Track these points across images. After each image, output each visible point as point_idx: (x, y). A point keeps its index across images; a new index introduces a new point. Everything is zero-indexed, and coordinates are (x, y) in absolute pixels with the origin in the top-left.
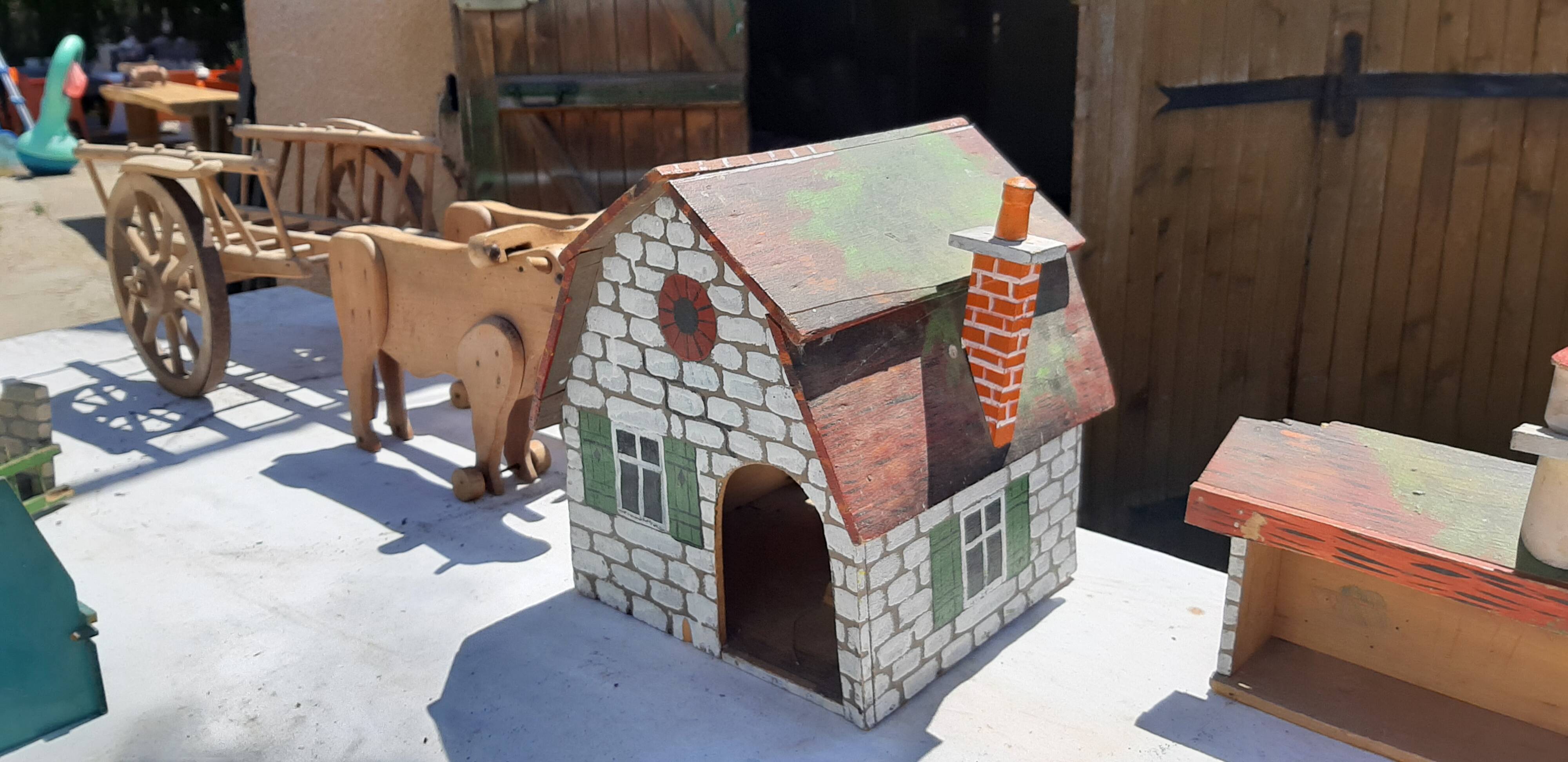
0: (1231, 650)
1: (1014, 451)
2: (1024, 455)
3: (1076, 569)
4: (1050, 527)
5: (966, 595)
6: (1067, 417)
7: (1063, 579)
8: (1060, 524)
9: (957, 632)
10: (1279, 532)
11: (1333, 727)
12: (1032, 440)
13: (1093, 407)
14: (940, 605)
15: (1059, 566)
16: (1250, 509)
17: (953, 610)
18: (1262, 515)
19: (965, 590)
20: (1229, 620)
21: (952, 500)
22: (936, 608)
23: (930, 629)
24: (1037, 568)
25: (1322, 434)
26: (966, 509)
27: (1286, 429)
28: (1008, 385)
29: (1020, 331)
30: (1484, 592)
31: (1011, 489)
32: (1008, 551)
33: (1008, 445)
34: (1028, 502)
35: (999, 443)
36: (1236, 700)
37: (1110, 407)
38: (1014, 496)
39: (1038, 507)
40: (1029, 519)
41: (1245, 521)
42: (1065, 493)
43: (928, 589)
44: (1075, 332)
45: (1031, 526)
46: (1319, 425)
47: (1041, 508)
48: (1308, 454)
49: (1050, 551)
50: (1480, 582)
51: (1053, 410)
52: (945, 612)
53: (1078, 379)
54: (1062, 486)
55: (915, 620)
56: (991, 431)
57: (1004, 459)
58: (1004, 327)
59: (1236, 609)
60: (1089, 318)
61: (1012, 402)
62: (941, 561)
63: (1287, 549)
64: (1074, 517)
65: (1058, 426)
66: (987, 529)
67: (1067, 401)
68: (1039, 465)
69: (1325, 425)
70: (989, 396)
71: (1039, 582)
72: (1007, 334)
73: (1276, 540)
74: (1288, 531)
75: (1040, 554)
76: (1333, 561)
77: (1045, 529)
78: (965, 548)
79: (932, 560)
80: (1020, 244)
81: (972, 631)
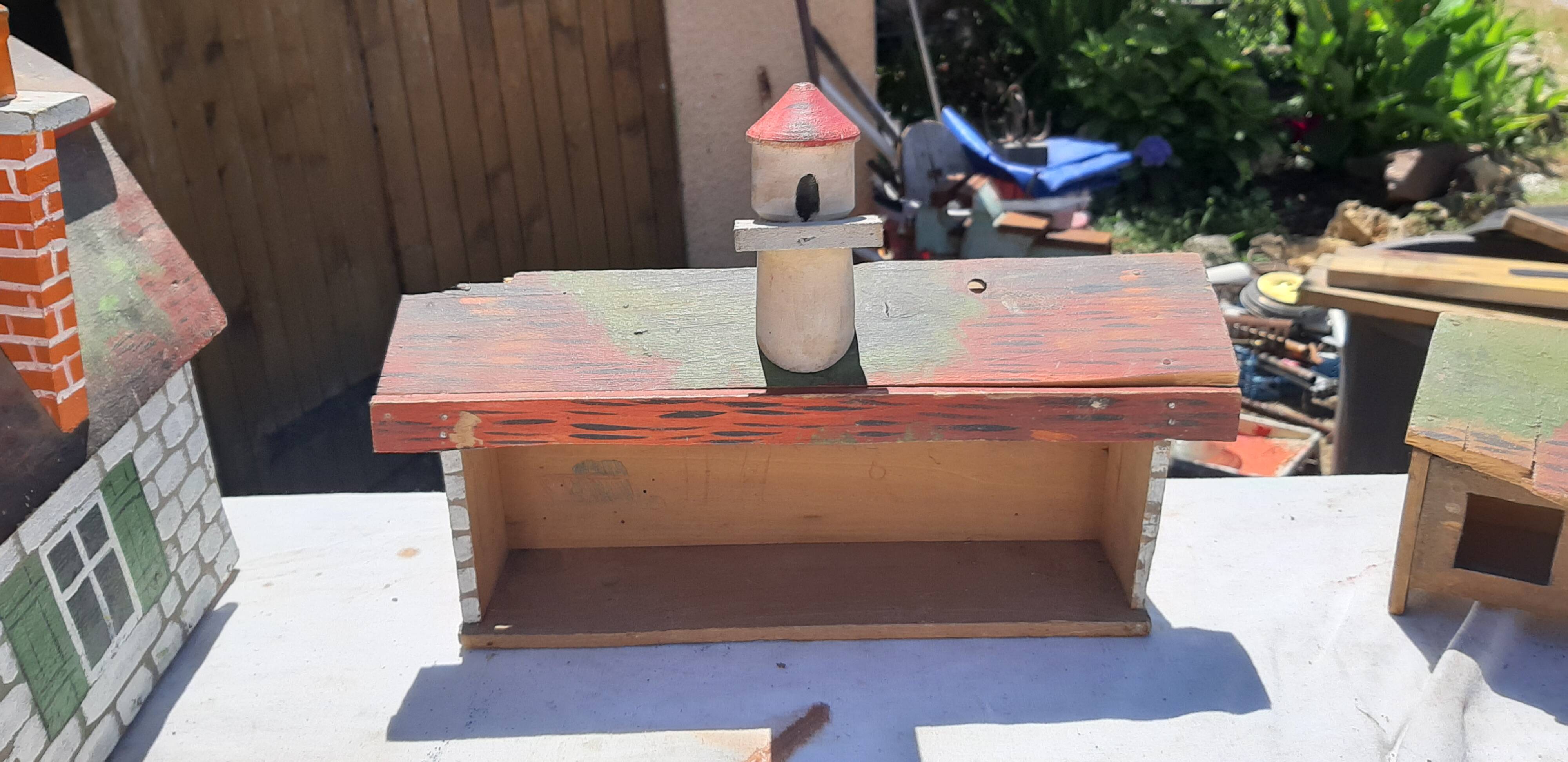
0: (474, 591)
1: (98, 430)
2: (116, 431)
3: (238, 557)
4: (185, 516)
5: (85, 663)
6: (165, 357)
7: (224, 578)
8: (198, 506)
9: (89, 723)
10: (499, 428)
11: (617, 634)
12: (120, 405)
13: (198, 333)
14: (48, 699)
15: (214, 562)
16: (454, 410)
17: (73, 694)
18: (472, 412)
19: (84, 658)
20: (464, 555)
21: (17, 536)
22: (44, 705)
23: (43, 740)
24: (183, 577)
25: (510, 292)
26: (46, 541)
27: (466, 296)
28: (55, 333)
29: (50, 245)
30: (743, 424)
31: (110, 485)
32: (133, 574)
33: (86, 424)
34: (141, 494)
35: (69, 424)
36: (497, 648)
37: (223, 327)
38: (118, 495)
39: (160, 495)
40: (152, 516)
41: (453, 427)
42: (193, 462)
43: (21, 685)
44: (141, 234)
45: (158, 525)
46: (501, 281)
47: (165, 495)
48: (501, 320)
49: (196, 548)
50: (737, 414)
51: (141, 353)
52: (62, 704)
53: (164, 300)
54: (186, 454)
55: (13, 741)
56: (50, 411)
57: (86, 446)
58: (20, 243)
59: (468, 538)
60: (155, 210)
61: (70, 358)
62: (28, 633)
63: (513, 445)
64: (215, 488)
65: (155, 373)
66: (90, 557)
67: (158, 334)
68: (143, 437)
69: (508, 279)
70: (29, 359)
71: (192, 595)
72: (29, 254)
73: (498, 438)
74: (510, 422)
75: (182, 558)
76: (571, 442)
77: (180, 522)
78: (62, 598)
79: (10, 640)
80: (9, 104)
81: (112, 708)
